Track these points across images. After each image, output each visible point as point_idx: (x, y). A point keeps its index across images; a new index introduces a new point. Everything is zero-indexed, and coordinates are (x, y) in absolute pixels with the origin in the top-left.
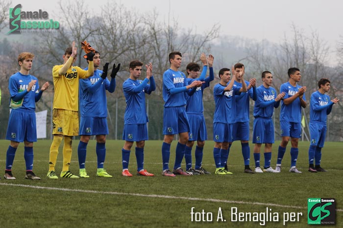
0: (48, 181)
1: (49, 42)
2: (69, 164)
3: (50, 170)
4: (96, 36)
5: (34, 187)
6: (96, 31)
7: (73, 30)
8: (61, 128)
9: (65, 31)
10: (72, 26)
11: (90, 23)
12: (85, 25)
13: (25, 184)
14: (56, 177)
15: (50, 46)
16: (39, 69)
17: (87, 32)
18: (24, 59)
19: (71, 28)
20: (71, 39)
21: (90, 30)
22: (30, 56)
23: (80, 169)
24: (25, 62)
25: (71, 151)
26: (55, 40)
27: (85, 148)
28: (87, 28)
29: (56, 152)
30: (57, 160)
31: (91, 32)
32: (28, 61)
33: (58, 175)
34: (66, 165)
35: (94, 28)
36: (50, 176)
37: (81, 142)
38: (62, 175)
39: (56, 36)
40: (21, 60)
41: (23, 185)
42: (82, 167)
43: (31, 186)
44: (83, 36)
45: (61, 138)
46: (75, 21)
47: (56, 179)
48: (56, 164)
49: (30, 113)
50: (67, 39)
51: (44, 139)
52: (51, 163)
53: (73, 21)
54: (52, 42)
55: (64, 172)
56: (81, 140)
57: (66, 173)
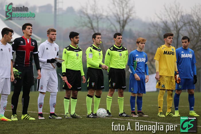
0: (159, 119)
1: (158, 31)
2: (171, 107)
3: (159, 112)
4: (188, 27)
5: (150, 122)
6: (188, 23)
7: (173, 23)
8: (164, 85)
9: (168, 24)
10: (173, 20)
11: (184, 19)
12: (180, 20)
13: (144, 120)
14: (164, 116)
15: (158, 33)
16: (151, 48)
17: (182, 24)
18: (139, 42)
19: (172, 22)
20: (172, 29)
21: (184, 23)
22: (143, 40)
23: (175, 111)
24: (140, 44)
25: (172, 100)
26: (161, 29)
27: (179, 98)
28: (182, 22)
29: (162, 100)
30: (163, 105)
31: (185, 24)
32: (142, 43)
33: (165, 115)
34: (169, 108)
35: (186, 21)
36: (159, 115)
37: (176, 93)
38: (167, 114)
39: (162, 27)
40: (138, 43)
41: (143, 121)
42: (177, 109)
43: (148, 122)
44: (179, 27)
45: (164, 91)
46: (174, 17)
47: (164, 117)
48: (163, 107)
49: (142, 76)
50: (169, 29)
51: (155, 92)
52: (159, 107)
53: (173, 17)
54: (160, 30)
55: (168, 112)
56: (176, 92)
57: (169, 113)
